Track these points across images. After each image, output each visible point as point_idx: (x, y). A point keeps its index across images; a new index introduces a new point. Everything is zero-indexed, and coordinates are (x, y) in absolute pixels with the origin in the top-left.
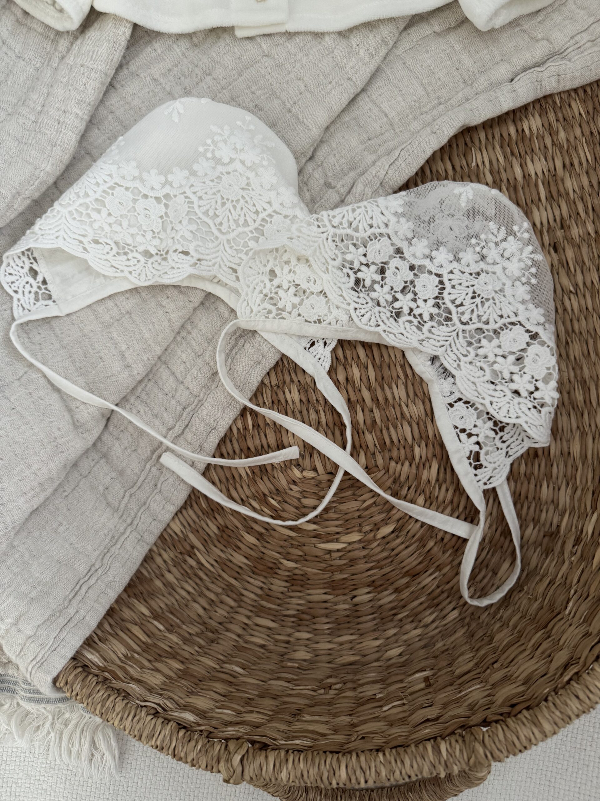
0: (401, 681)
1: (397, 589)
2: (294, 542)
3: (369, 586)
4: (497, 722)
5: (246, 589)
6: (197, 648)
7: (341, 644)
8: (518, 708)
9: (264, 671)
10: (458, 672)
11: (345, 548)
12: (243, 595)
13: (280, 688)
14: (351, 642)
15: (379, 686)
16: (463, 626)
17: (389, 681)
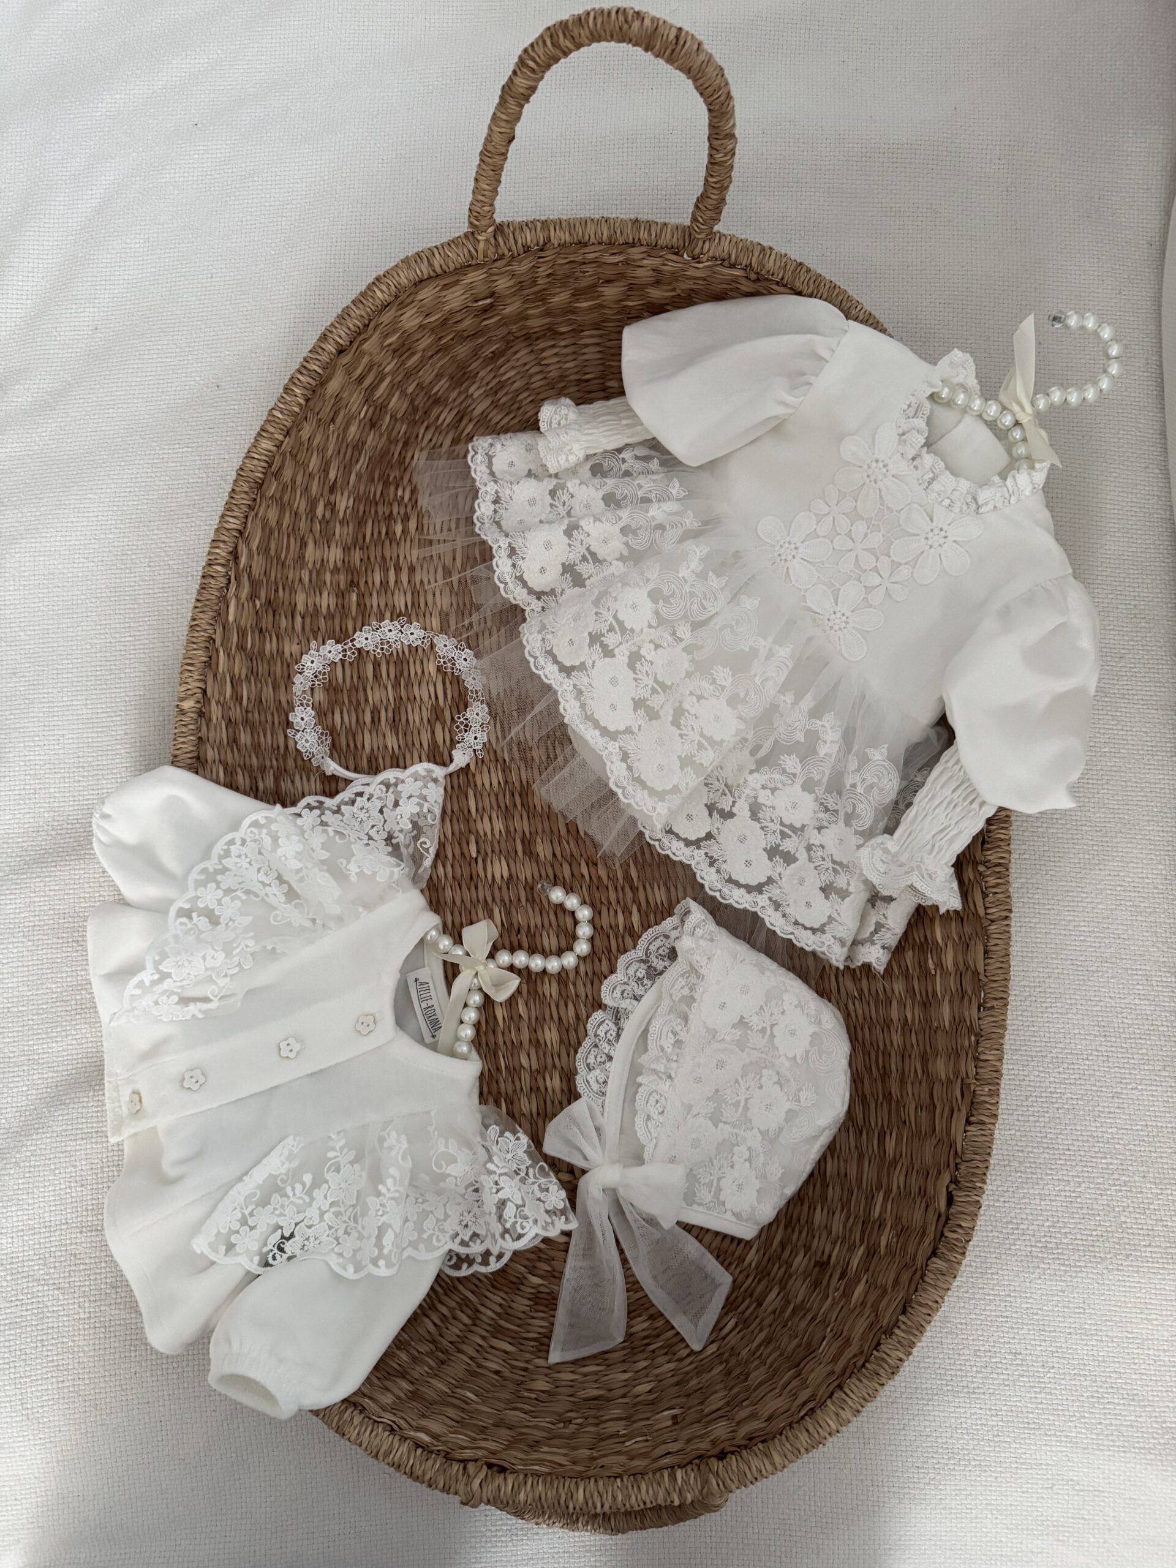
0: (648, 1419)
2: (542, 1255)
4: (733, 1453)
5: (483, 1305)
6: (426, 1369)
7: (585, 1375)
8: (754, 1441)
9: (498, 1399)
10: (707, 1411)
12: (478, 1311)
13: (516, 1419)
14: (596, 1373)
15: (623, 1423)
16: (721, 1363)
17: (635, 1418)
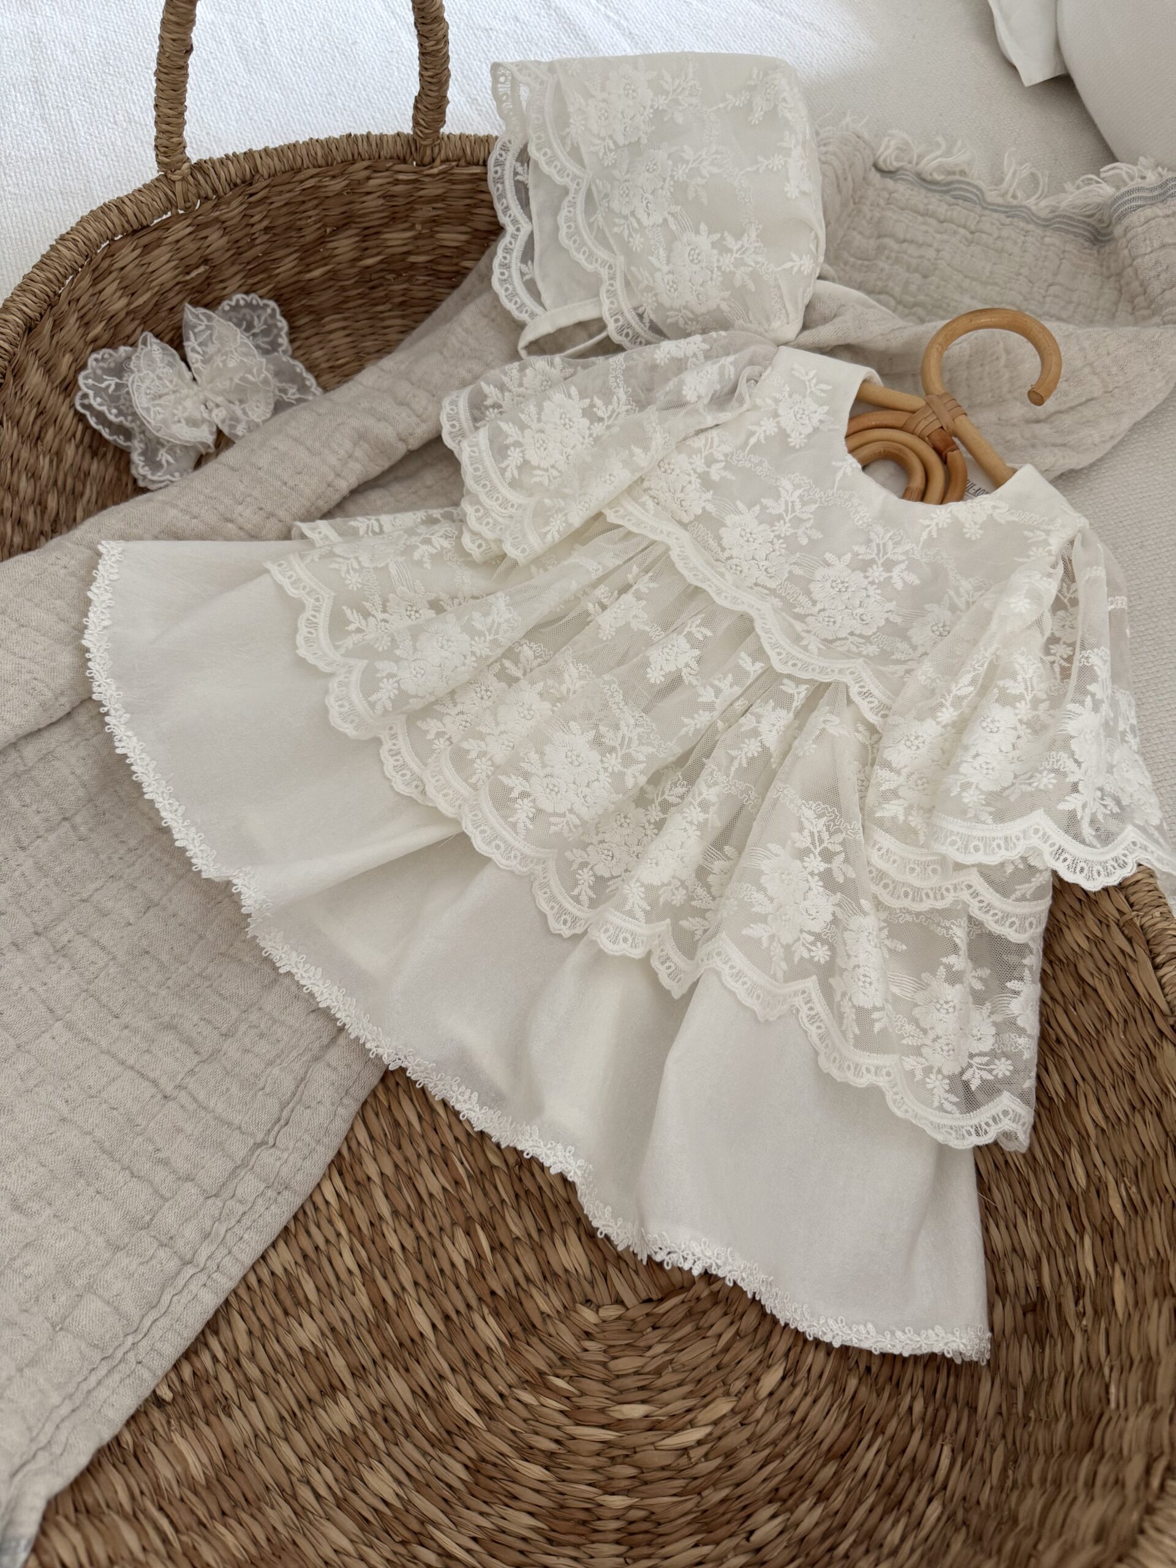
1: (820, 1492)
3: (770, 1502)
11: (710, 1434)
